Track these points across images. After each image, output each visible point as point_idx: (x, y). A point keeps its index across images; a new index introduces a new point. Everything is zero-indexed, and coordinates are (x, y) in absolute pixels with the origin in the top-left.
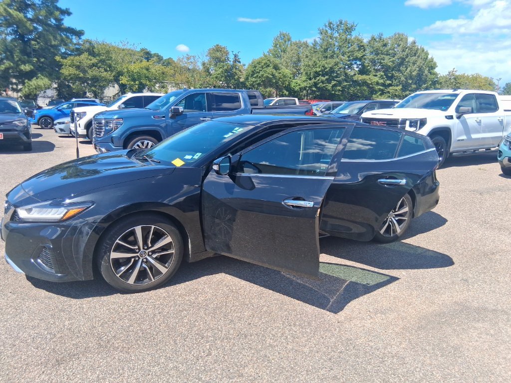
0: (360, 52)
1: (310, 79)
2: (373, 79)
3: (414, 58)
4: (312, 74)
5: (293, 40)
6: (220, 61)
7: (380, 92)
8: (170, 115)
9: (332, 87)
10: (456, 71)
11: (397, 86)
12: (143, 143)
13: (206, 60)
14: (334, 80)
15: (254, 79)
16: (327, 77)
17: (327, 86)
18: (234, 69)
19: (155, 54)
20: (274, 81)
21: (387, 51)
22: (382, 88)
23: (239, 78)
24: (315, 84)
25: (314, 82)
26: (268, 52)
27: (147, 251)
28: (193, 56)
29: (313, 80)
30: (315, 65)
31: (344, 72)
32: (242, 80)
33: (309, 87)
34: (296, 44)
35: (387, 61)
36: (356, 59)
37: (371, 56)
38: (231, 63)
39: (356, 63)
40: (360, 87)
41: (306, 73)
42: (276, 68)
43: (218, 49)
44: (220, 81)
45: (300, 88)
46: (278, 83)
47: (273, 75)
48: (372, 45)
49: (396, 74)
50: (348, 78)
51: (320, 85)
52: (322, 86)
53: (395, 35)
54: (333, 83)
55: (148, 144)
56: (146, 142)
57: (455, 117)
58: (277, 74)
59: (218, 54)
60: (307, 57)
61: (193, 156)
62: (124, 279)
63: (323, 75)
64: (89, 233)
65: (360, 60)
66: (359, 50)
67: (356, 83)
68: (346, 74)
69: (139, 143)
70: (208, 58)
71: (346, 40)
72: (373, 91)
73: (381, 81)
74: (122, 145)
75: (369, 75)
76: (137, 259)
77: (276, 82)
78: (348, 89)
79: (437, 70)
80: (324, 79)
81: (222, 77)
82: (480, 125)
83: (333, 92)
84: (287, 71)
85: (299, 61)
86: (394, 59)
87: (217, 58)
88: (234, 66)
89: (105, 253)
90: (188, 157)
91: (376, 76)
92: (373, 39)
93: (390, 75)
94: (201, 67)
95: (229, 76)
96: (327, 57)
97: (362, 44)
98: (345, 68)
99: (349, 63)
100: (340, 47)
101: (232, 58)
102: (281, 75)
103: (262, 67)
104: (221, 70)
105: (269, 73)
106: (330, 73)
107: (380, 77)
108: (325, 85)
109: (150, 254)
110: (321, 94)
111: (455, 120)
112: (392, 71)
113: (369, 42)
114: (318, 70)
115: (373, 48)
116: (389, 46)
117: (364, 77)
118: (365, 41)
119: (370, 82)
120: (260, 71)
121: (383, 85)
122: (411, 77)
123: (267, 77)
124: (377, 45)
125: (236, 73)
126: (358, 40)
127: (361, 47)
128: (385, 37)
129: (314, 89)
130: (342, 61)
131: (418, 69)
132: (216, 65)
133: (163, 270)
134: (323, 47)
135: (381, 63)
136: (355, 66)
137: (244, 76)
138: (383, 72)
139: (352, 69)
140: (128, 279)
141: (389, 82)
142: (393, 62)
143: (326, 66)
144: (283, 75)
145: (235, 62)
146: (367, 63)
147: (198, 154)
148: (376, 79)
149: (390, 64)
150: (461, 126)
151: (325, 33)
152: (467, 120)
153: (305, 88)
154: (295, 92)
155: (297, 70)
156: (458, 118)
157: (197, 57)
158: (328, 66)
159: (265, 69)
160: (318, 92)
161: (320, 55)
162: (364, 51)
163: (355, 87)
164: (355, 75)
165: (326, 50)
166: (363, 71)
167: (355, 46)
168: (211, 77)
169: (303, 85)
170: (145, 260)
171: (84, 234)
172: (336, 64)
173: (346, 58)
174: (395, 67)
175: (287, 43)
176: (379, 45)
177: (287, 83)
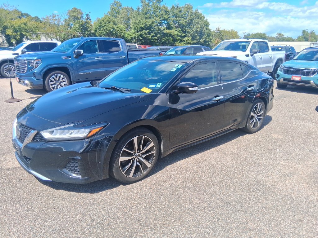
0: (167, 15)
1: (137, 32)
2: (175, 32)
3: (198, 20)
4: (138, 28)
5: (124, 6)
6: (77, 19)
7: (179, 41)
8: (74, 56)
9: (152, 37)
10: (220, 28)
11: (189, 37)
12: (56, 76)
13: (67, 17)
14: (153, 33)
15: (101, 31)
16: (148, 31)
17: (148, 36)
18: (87, 24)
19: (25, 14)
20: (115, 33)
21: (182, 15)
22: (180, 38)
23: (90, 30)
24: (141, 35)
25: (140, 34)
26: (107, 13)
27: (139, 154)
28: (57, 15)
29: (140, 33)
30: (140, 22)
31: (158, 28)
32: (92, 32)
33: (138, 37)
34: (125, 9)
35: (183, 22)
36: (165, 19)
37: (173, 18)
38: (85, 20)
39: (164, 22)
40: (168, 37)
41: (135, 28)
42: (114, 23)
43: (75, 10)
44: (78, 32)
45: (131, 38)
46: (117, 34)
47: (113, 28)
48: (173, 11)
49: (188, 30)
50: (160, 31)
51: (144, 35)
52: (146, 36)
53: (186, 5)
54: (152, 34)
55: (60, 76)
56: (59, 75)
57: (250, 55)
58: (116, 28)
59: (75, 14)
60: (134, 17)
61: (156, 85)
62: (127, 175)
63: (146, 30)
64: (107, 145)
65: (167, 20)
66: (166, 14)
67: (165, 35)
68: (159, 29)
69: (54, 76)
70: (68, 16)
71: (158, 7)
72: (175, 40)
73: (180, 34)
74: (42, 78)
75: (172, 30)
76: (133, 160)
77: (116, 34)
78: (161, 38)
79: (210, 27)
80: (146, 32)
81: (79, 29)
82: (261, 60)
83: (152, 40)
84: (122, 26)
85: (128, 19)
86: (186, 20)
87: (75, 17)
88: (86, 22)
89: (116, 158)
90: (153, 86)
91: (176, 30)
92: (173, 7)
93: (184, 30)
94: (64, 23)
95: (83, 29)
96: (147, 18)
97: (167, 10)
98: (158, 25)
99: (160, 22)
100: (154, 12)
101: (85, 17)
102: (118, 28)
103: (106, 23)
104: (78, 24)
105: (110, 27)
106: (149, 28)
107: (179, 32)
108: (147, 36)
109: (141, 155)
110: (145, 41)
111: (250, 57)
112: (185, 28)
113: (171, 9)
114: (143, 26)
115: (174, 13)
116: (183, 12)
117: (170, 31)
118: (169, 8)
119: (173, 34)
120: (105, 25)
121: (181, 36)
122: (197, 32)
123: (110, 30)
124: (176, 11)
125: (89, 27)
126: (165, 7)
127: (167, 12)
128: (179, 6)
129: (140, 38)
130: (156, 20)
131: (200, 27)
132: (74, 21)
133: (149, 165)
134: (144, 11)
135: (179, 23)
136: (164, 24)
137: (94, 29)
138: (181, 28)
139: (163, 26)
140: (129, 175)
141: (184, 35)
142: (186, 22)
143: (147, 23)
144: (120, 29)
145: (87, 19)
146: (171, 22)
147: (158, 83)
148: (176, 33)
149: (184, 23)
150: (253, 60)
151: (144, 2)
152: (256, 57)
153: (135, 38)
154: (128, 40)
155: (127, 25)
156: (252, 56)
157: (60, 15)
158: (148, 24)
159: (108, 24)
160: (143, 40)
161: (142, 16)
162: (169, 14)
163: (165, 37)
164: (164, 29)
165: (146, 14)
166: (169, 27)
167: (163, 11)
168: (71, 29)
169: (133, 36)
170: (138, 160)
171: (105, 146)
172: (153, 23)
173: (158, 19)
174: (187, 25)
175: (119, 8)
176: (177, 11)
177: (123, 34)
